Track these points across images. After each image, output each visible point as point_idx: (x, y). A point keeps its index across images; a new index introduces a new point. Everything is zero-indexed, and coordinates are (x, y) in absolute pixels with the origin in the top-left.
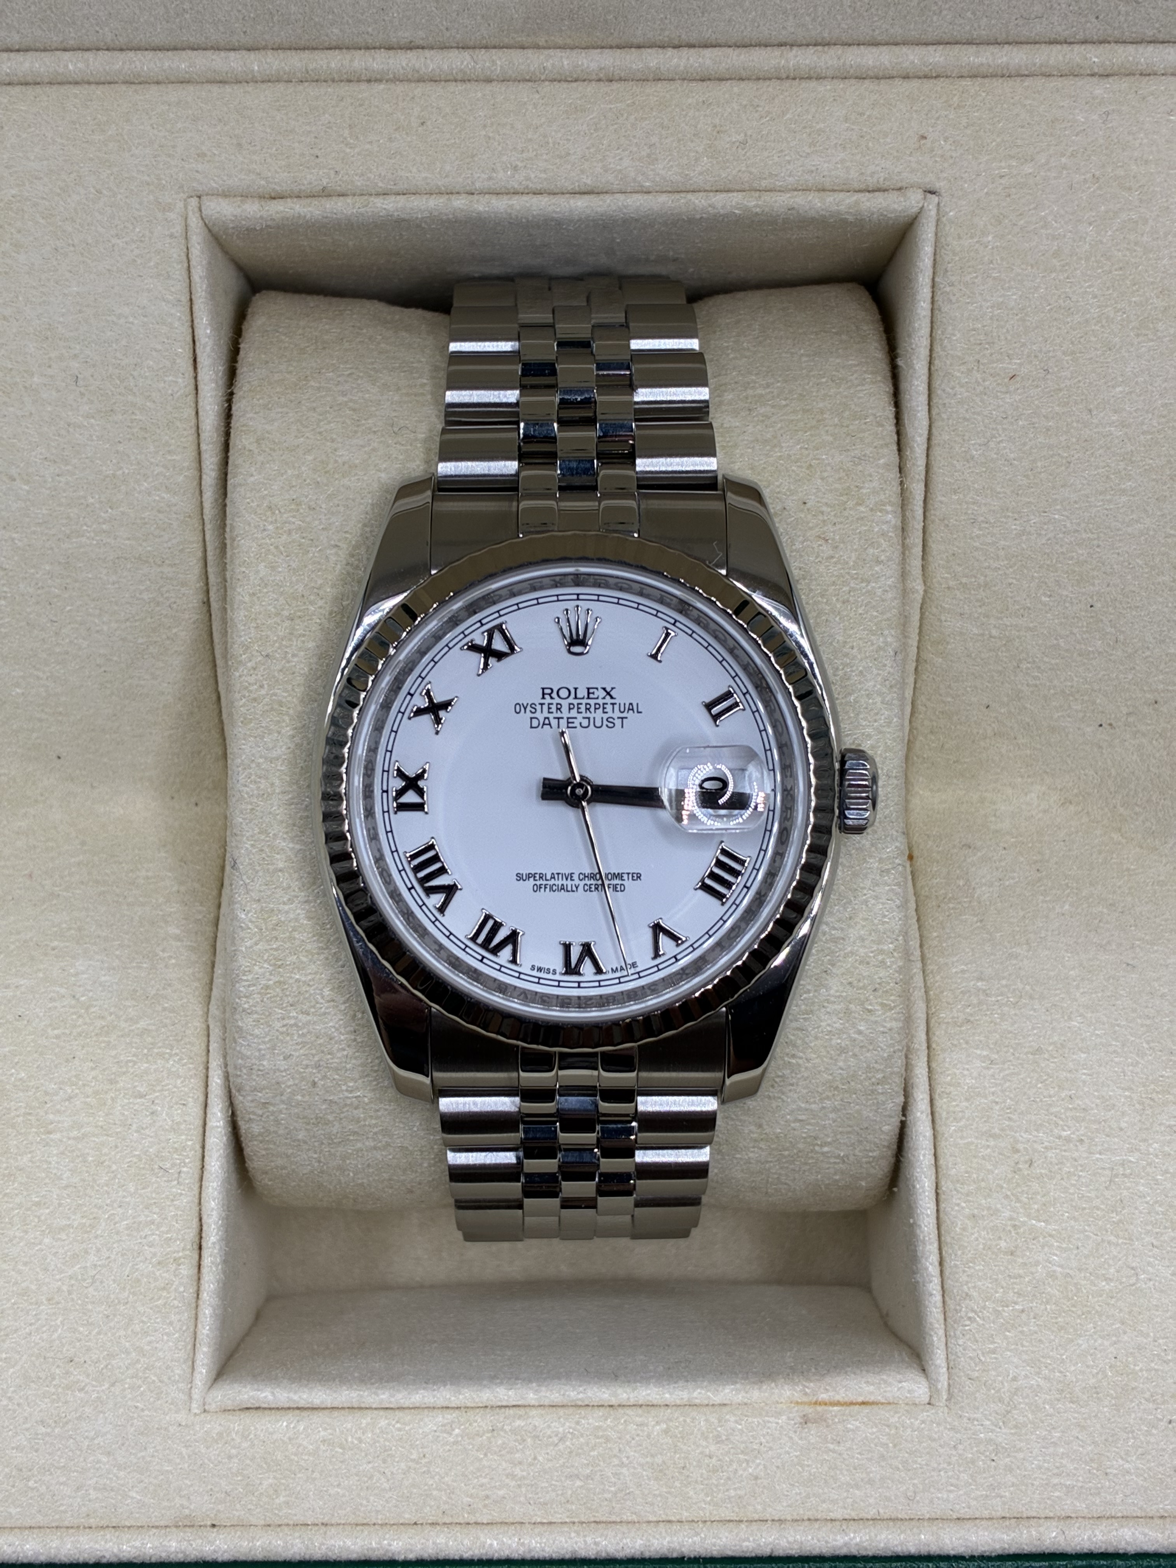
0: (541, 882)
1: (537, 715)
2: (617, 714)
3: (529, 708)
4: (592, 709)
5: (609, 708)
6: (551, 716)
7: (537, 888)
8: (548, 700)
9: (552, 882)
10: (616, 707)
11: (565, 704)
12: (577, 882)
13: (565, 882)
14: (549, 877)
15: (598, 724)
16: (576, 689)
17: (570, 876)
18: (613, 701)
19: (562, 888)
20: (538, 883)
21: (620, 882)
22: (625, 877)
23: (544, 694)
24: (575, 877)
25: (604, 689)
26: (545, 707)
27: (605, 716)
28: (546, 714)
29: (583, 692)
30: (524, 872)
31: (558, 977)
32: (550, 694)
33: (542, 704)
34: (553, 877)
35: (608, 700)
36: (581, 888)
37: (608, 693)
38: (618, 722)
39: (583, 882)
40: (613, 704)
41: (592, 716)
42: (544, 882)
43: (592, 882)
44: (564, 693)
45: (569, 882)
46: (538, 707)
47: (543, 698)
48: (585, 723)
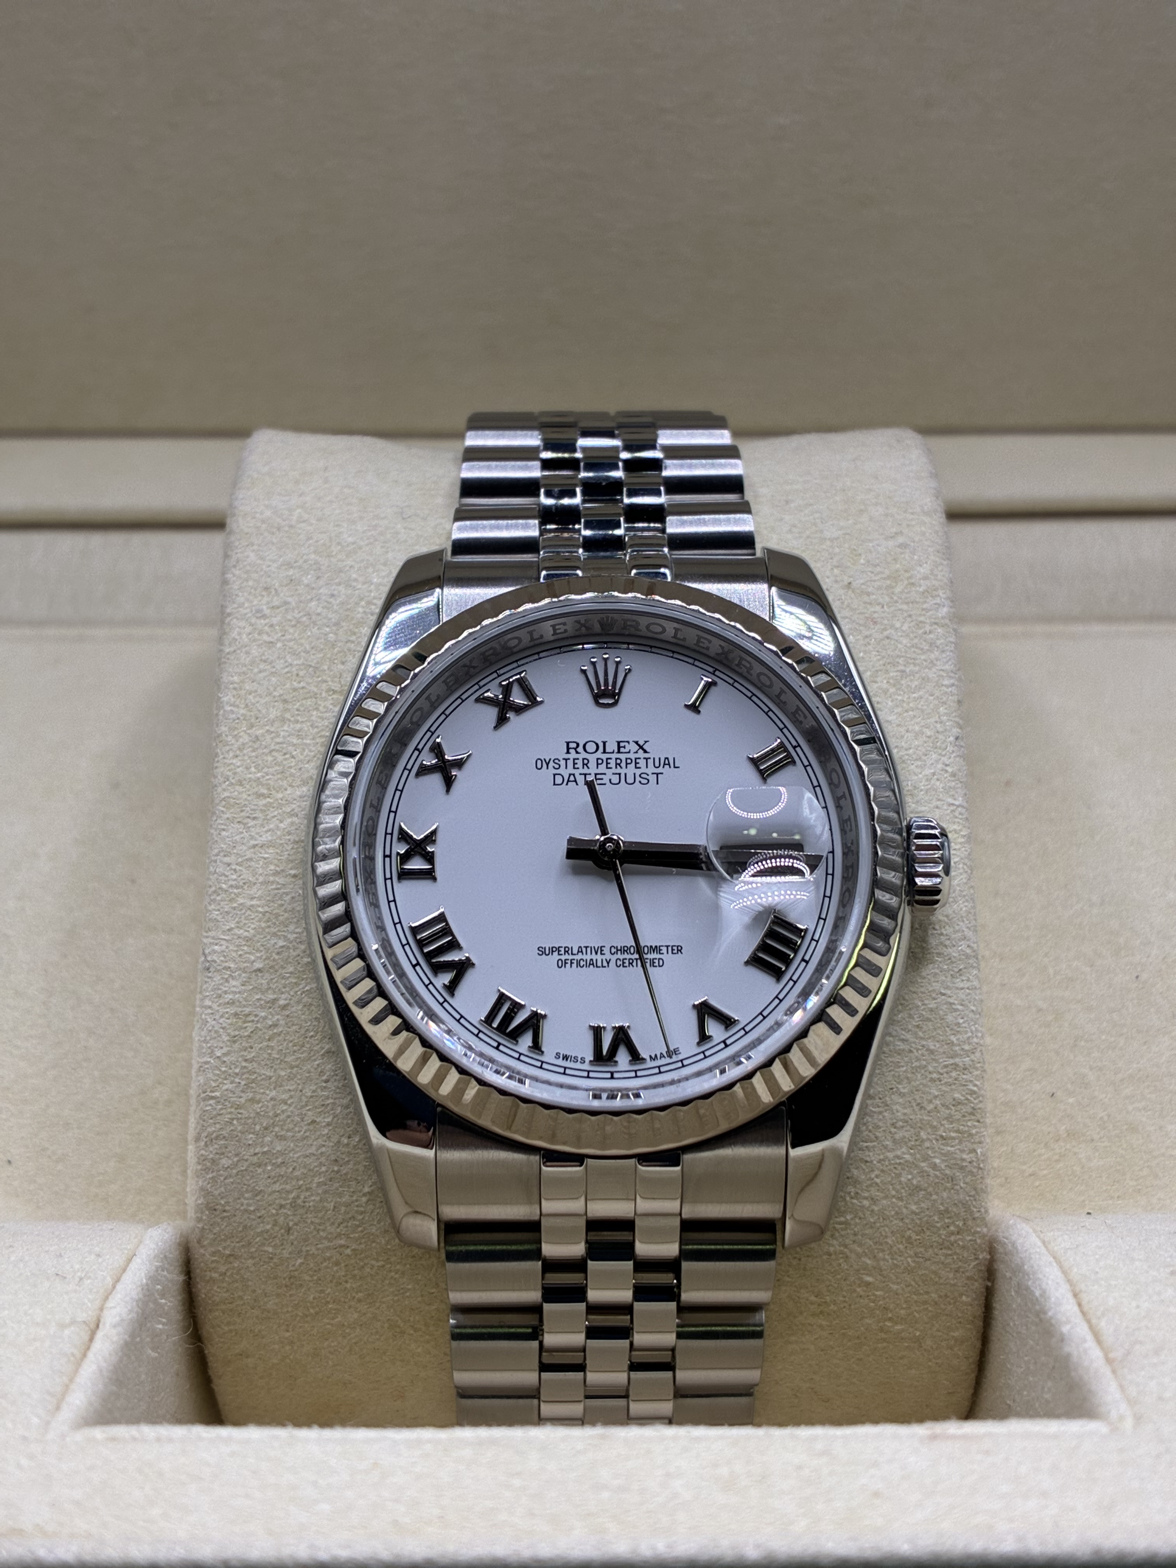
0: (567, 956)
1: (562, 771)
2: (651, 769)
3: (551, 764)
4: (624, 764)
5: (642, 763)
6: (577, 772)
7: (562, 964)
8: (573, 755)
9: (580, 956)
10: (650, 762)
11: (592, 758)
12: (608, 956)
13: (594, 957)
14: (575, 951)
15: (630, 780)
16: (604, 743)
17: (600, 950)
18: (646, 755)
19: (592, 963)
20: (563, 958)
21: (658, 956)
22: (664, 950)
23: (568, 748)
24: (606, 950)
25: (637, 743)
26: (570, 763)
27: (638, 772)
28: (570, 770)
29: (612, 746)
30: (547, 945)
31: (586, 1066)
32: (575, 749)
33: (566, 760)
34: (580, 950)
35: (641, 753)
36: (612, 963)
37: (641, 747)
38: (653, 778)
39: (615, 957)
40: (647, 759)
41: (623, 771)
42: (571, 957)
43: (626, 956)
44: (591, 747)
45: (599, 957)
46: (563, 763)
47: (568, 752)
48: (615, 779)
